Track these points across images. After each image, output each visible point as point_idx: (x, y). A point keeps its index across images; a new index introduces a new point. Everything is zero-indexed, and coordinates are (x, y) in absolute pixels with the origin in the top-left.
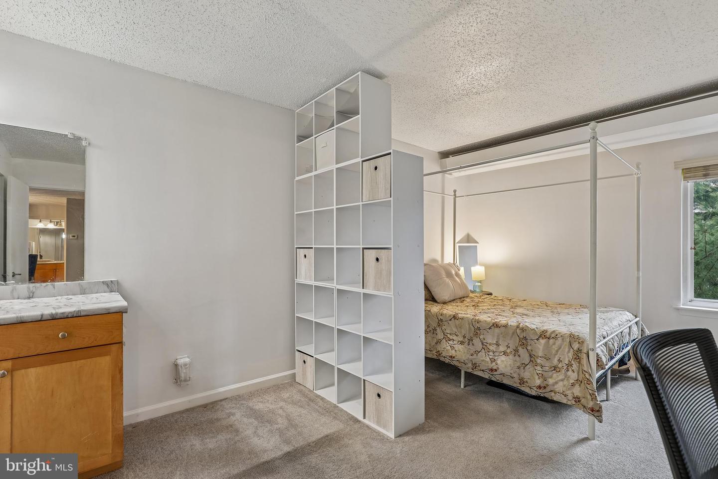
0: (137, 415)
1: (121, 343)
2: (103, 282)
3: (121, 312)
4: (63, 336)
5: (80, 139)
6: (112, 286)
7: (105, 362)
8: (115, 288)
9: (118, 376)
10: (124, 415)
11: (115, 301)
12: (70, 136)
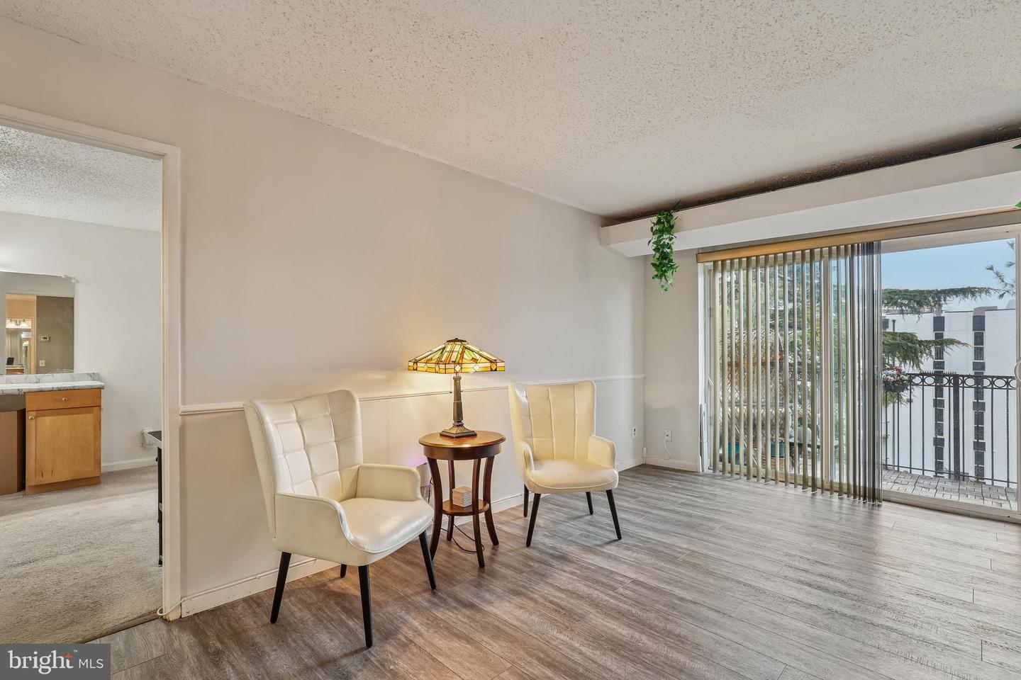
0: (112, 466)
1: (100, 406)
2: (88, 374)
3: (100, 389)
4: (65, 400)
5: (70, 278)
6: (93, 376)
7: (89, 418)
8: (96, 378)
9: (98, 426)
10: (102, 465)
11: (97, 383)
12: (63, 277)
